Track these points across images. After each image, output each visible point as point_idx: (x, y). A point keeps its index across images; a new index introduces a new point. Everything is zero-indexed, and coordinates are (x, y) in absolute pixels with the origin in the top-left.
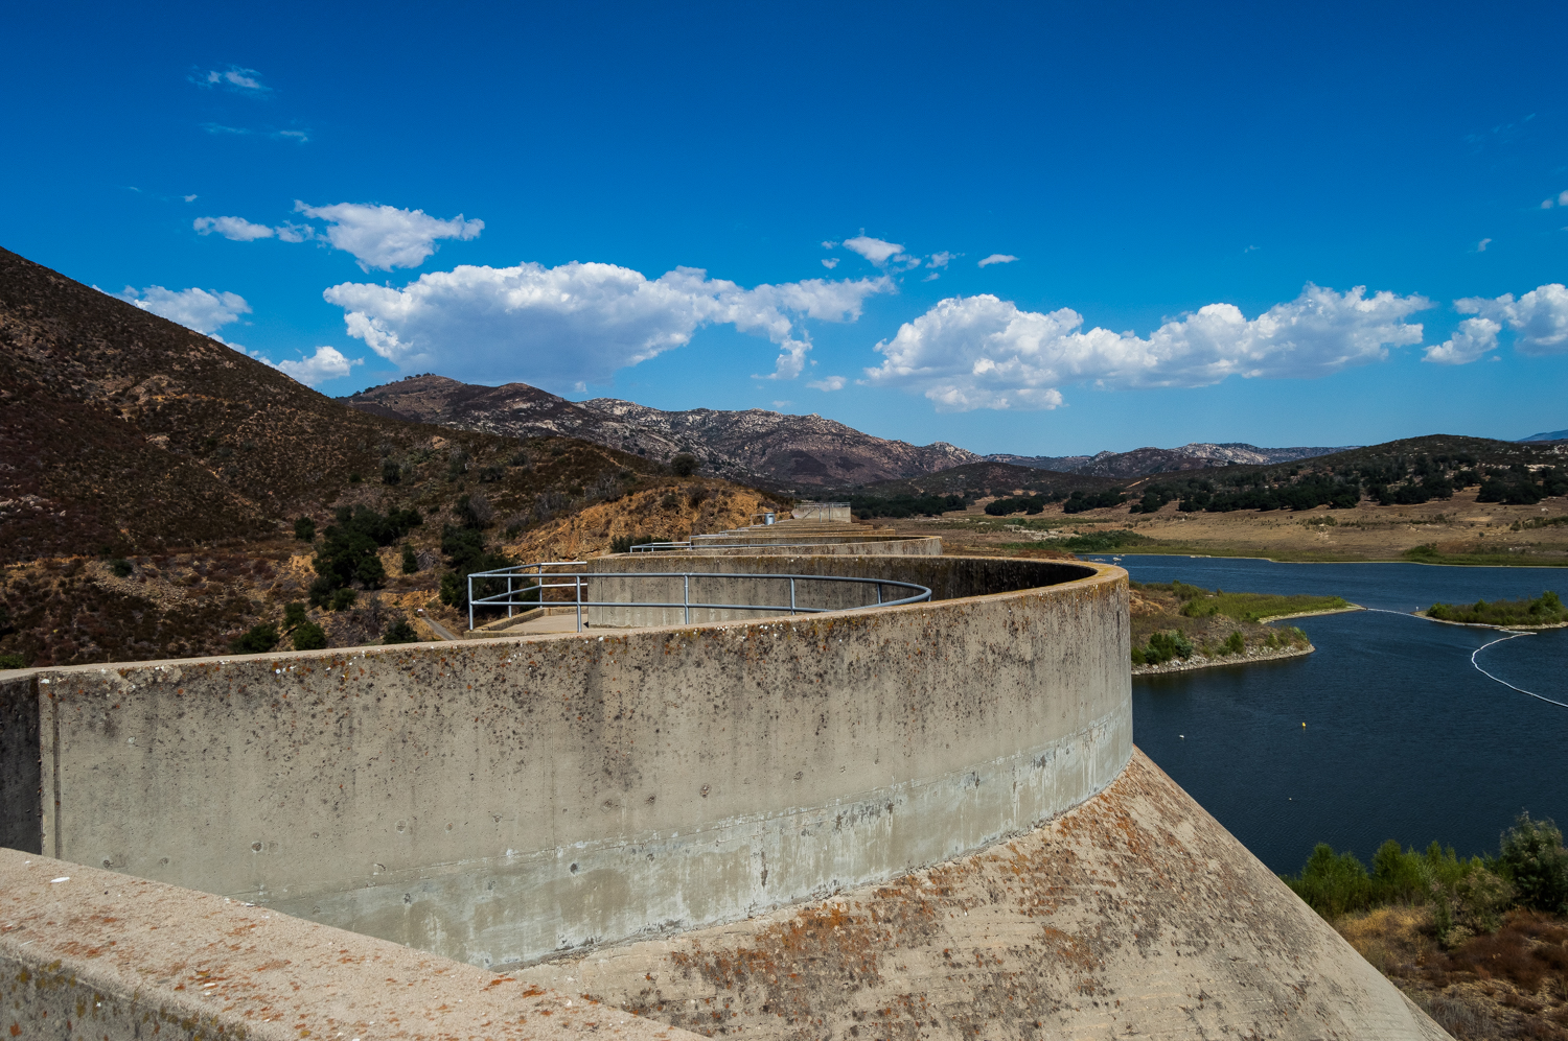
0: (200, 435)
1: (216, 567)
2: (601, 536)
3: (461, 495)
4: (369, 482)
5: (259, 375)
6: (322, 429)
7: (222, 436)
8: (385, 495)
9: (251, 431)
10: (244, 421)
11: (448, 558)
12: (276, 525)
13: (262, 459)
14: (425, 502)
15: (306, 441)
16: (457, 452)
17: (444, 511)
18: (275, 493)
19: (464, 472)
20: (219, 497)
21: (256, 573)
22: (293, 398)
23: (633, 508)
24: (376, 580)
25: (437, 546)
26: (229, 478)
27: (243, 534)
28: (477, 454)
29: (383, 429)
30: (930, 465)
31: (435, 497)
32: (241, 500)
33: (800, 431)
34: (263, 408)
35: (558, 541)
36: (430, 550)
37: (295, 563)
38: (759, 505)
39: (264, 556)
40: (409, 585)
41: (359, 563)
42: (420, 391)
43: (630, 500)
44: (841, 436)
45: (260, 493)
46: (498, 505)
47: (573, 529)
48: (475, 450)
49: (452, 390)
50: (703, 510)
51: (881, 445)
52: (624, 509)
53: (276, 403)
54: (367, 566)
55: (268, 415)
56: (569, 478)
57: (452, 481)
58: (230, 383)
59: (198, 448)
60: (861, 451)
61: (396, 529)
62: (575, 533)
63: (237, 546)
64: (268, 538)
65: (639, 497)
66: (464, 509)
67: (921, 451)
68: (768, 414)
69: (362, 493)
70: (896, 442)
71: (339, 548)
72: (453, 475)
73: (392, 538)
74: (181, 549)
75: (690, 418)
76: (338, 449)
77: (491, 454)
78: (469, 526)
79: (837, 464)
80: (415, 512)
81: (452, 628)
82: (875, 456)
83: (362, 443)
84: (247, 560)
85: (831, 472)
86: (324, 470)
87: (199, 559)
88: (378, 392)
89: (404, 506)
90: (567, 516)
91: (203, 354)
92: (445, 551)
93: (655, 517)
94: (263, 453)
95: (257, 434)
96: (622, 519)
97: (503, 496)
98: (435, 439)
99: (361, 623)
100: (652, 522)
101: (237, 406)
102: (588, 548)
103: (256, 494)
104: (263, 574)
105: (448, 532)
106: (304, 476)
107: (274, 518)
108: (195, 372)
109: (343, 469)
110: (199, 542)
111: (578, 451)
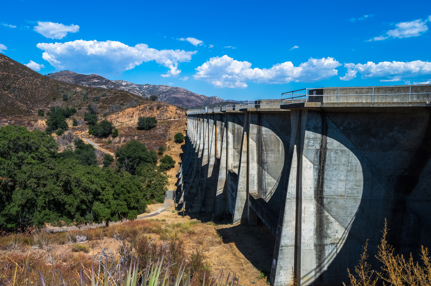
0: (5, 84)
1: (15, 123)
2: (131, 117)
3: (88, 105)
4: (58, 100)
5: (22, 67)
6: (43, 84)
7: (12, 85)
8: (64, 104)
9: (21, 84)
10: (18, 81)
11: (86, 122)
12: (31, 112)
13: (25, 92)
14: (76, 106)
15: (38, 87)
16: (85, 92)
17: (83, 109)
18: (30, 102)
19: (88, 98)
20: (13, 103)
21: (28, 125)
22: (33, 75)
23: (140, 109)
24: (65, 128)
25: (83, 119)
26: (15, 97)
27: (22, 114)
28: (91, 93)
29: (61, 85)
30: (212, 102)
31: (79, 105)
32: (20, 104)
33: (176, 91)
34: (24, 77)
35: (119, 118)
36: (81, 120)
37: (39, 122)
38: (176, 110)
39: (30, 120)
40: (75, 129)
41: (60, 123)
42: (65, 75)
43: (140, 107)
44: (187, 93)
45: (25, 102)
46: (99, 108)
47: (123, 115)
48: (90, 92)
49: (75, 75)
50: (160, 111)
51: (198, 96)
52: (138, 110)
53: (28, 76)
54: (63, 124)
55: (26, 79)
56: (120, 101)
57: (84, 100)
58: (13, 69)
59: (4, 88)
60: (193, 98)
61: (70, 113)
62: (124, 116)
63: (20, 117)
64: (29, 115)
65: (142, 106)
66: (90, 108)
67: (209, 98)
68: (167, 86)
69: (57, 103)
70: (202, 95)
71: (54, 118)
72: (84, 99)
73: (69, 116)
74: (3, 117)
75: (144, 86)
76: (48, 90)
77: (95, 93)
78: (92, 113)
79: (186, 101)
80: (74, 109)
81: (93, 141)
82: (197, 99)
83: (55, 89)
84: (24, 121)
85: (184, 103)
86: (44, 96)
87: (10, 120)
88: (52, 75)
89: (70, 107)
90: (121, 111)
91: (4, 60)
92: (85, 120)
93: (147, 112)
94: (25, 90)
95: (23, 85)
96: (137, 112)
97: (100, 105)
98: (78, 88)
99: (66, 139)
100: (146, 113)
101: (16, 76)
102: (128, 120)
103: (24, 102)
104: (30, 125)
105: (86, 115)
106: (38, 97)
107: (31, 109)
108: (2, 65)
109: (50, 96)
110: (8, 116)
111: (121, 93)
